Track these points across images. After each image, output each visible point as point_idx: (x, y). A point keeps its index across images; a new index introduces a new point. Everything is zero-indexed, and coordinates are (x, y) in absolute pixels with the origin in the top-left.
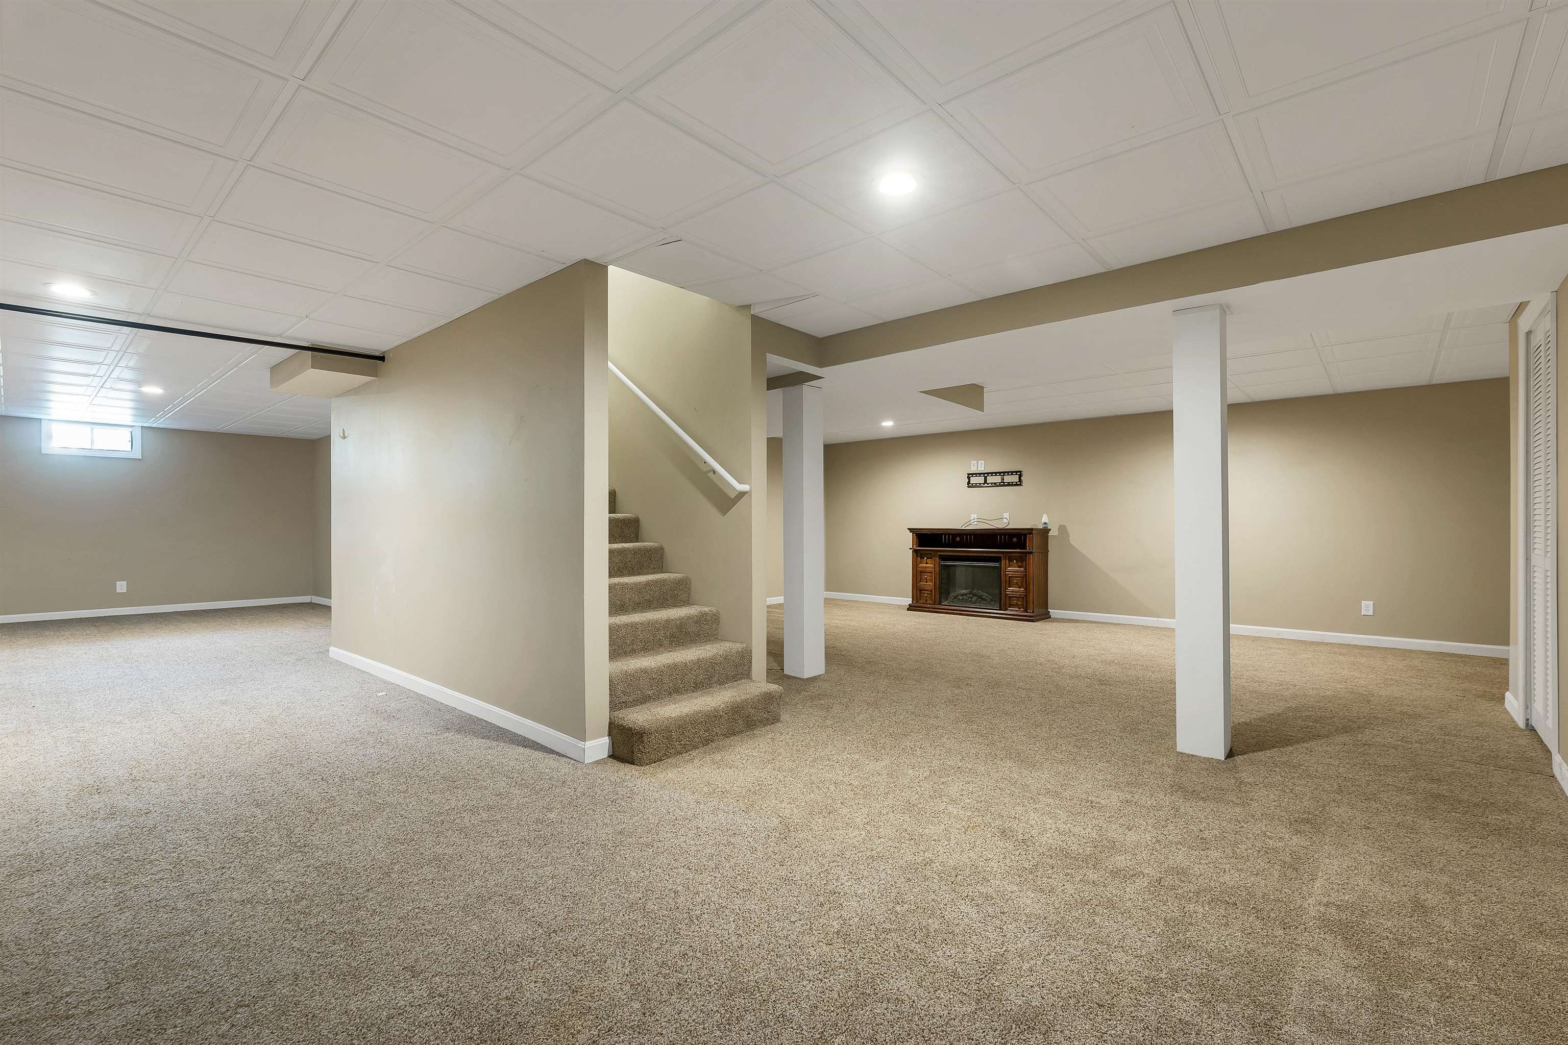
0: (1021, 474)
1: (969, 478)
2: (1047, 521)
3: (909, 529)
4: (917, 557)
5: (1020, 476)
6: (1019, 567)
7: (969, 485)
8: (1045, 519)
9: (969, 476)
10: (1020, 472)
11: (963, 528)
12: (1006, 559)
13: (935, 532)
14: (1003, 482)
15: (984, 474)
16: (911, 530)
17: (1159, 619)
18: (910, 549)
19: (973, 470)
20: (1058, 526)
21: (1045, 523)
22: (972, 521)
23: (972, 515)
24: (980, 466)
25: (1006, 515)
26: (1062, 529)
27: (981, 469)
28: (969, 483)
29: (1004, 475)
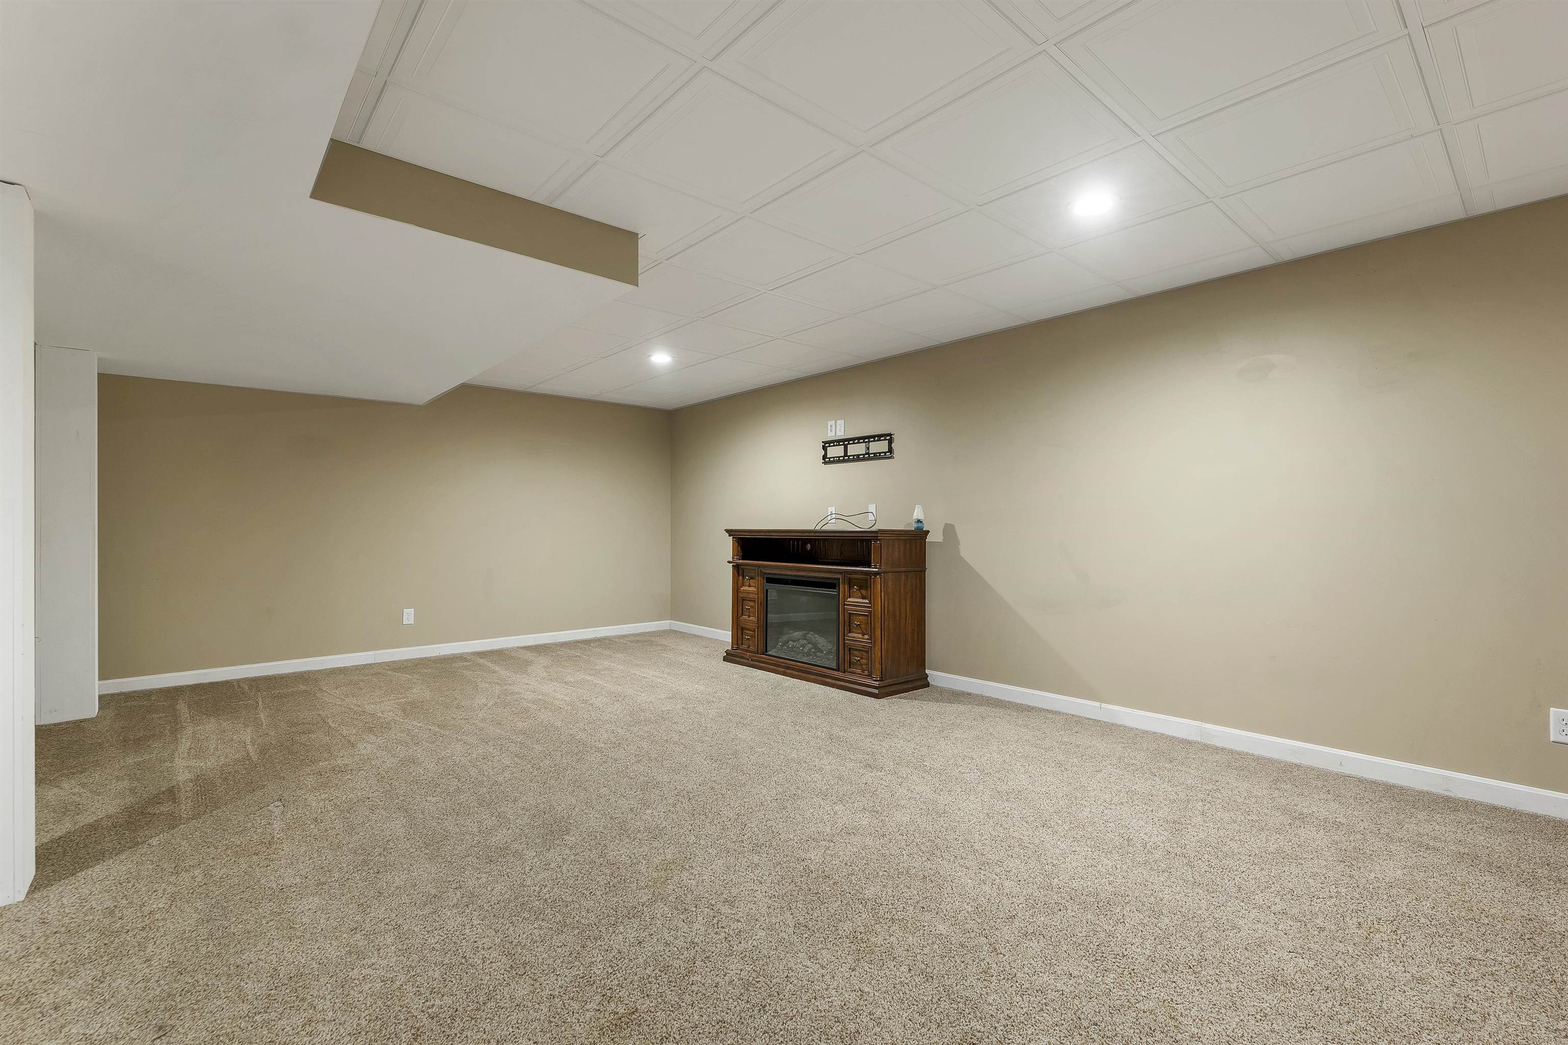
0: (891, 437)
1: (824, 448)
2: (921, 517)
3: (727, 531)
4: (739, 575)
5: (890, 442)
6: (863, 598)
7: (826, 460)
8: (918, 514)
9: (826, 445)
10: (890, 435)
11: (818, 528)
12: (845, 584)
13: (775, 536)
14: (868, 454)
15: (844, 440)
16: (730, 532)
17: (1103, 705)
18: (729, 562)
19: (831, 436)
20: (944, 524)
21: (919, 521)
22: (829, 518)
23: (829, 508)
24: (838, 429)
25: (872, 508)
26: (949, 530)
27: (841, 434)
28: (824, 457)
29: (869, 442)
